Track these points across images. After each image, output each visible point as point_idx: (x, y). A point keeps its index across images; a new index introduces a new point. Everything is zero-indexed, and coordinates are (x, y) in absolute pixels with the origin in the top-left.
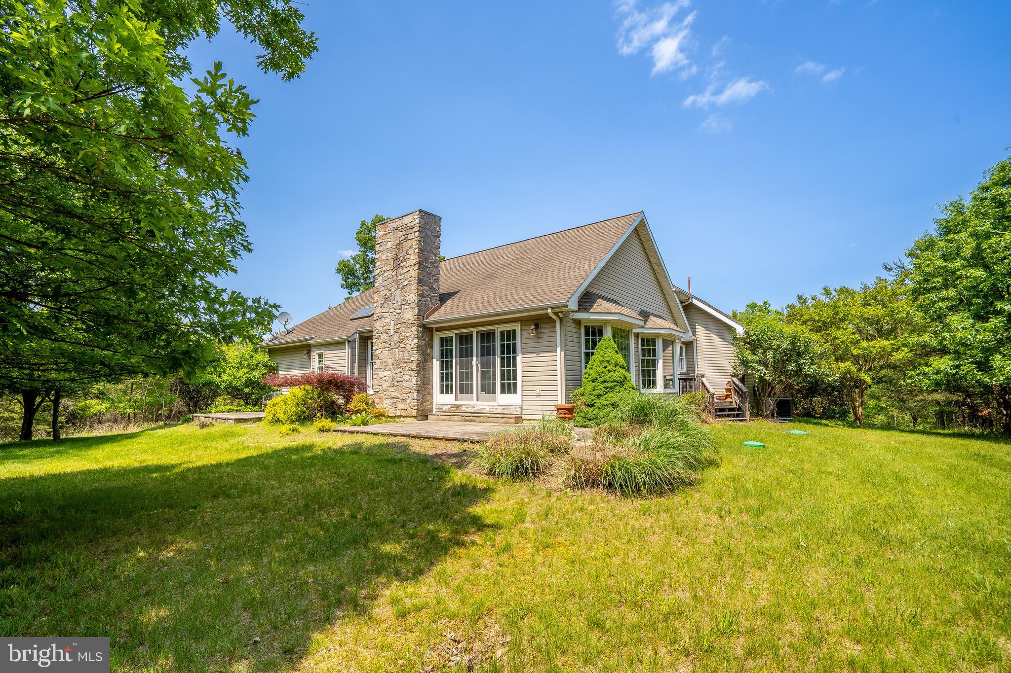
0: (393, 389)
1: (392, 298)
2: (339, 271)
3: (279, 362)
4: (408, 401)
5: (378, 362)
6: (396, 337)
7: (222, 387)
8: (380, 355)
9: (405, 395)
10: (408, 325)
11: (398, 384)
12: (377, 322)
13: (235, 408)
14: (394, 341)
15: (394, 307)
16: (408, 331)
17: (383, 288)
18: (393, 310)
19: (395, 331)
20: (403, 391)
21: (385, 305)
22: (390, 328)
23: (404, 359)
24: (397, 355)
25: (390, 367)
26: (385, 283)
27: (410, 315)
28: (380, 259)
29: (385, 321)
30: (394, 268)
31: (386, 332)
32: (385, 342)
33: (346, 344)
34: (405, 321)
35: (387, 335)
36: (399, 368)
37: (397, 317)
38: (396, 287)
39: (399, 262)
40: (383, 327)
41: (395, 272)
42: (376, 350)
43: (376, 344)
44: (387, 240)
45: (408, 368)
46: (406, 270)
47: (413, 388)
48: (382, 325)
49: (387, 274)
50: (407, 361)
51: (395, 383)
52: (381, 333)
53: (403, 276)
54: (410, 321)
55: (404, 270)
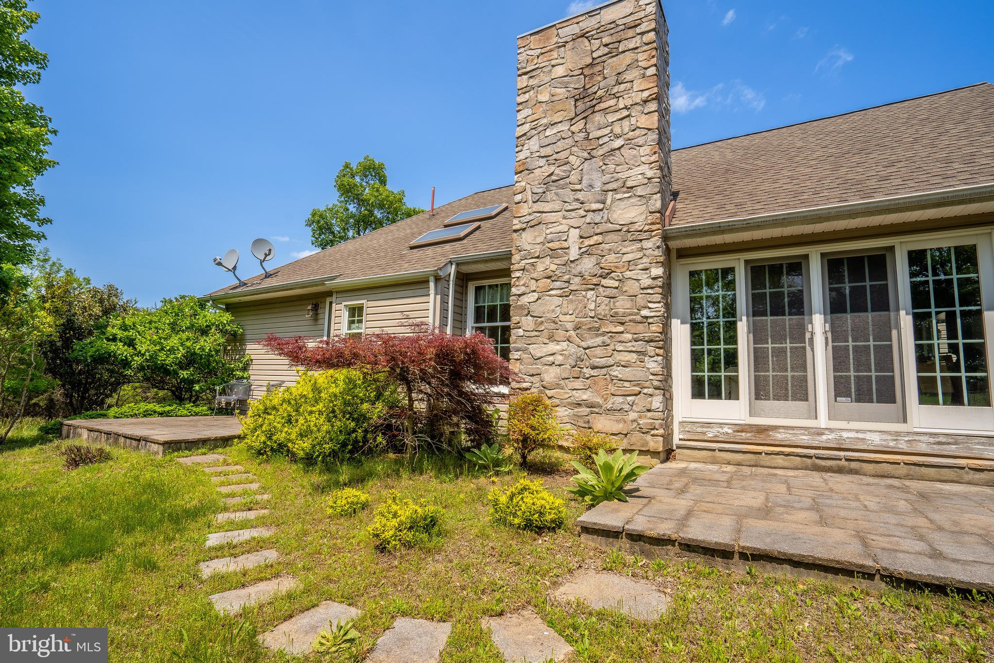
0: (578, 384)
1: (574, 178)
2: (309, 223)
3: (246, 327)
4: (633, 415)
5: (528, 322)
6: (588, 265)
7: (134, 365)
8: (533, 307)
9: (620, 399)
10: (628, 233)
11: (594, 373)
12: (524, 235)
13: (158, 408)
14: (580, 275)
15: (578, 200)
16: (629, 249)
17: (542, 162)
18: (576, 205)
19: (583, 250)
20: (612, 389)
21: (549, 196)
22: (565, 245)
23: (616, 313)
24: (592, 306)
25: (568, 334)
26: (548, 151)
27: (633, 214)
28: (530, 104)
29: (548, 231)
30: (577, 115)
31: (553, 253)
32: (549, 277)
33: (432, 285)
34: (619, 227)
35: (557, 261)
36: (597, 336)
37: (588, 220)
38: (586, 155)
39: (594, 102)
40: (543, 243)
41: (581, 125)
42: (520, 295)
43: (522, 283)
44: (553, 62)
45: (629, 336)
46: (618, 115)
47: (647, 384)
48: (540, 239)
49: (555, 131)
50: (627, 319)
51: (585, 370)
52: (538, 257)
53: (607, 131)
54: (636, 227)
55: (611, 118)
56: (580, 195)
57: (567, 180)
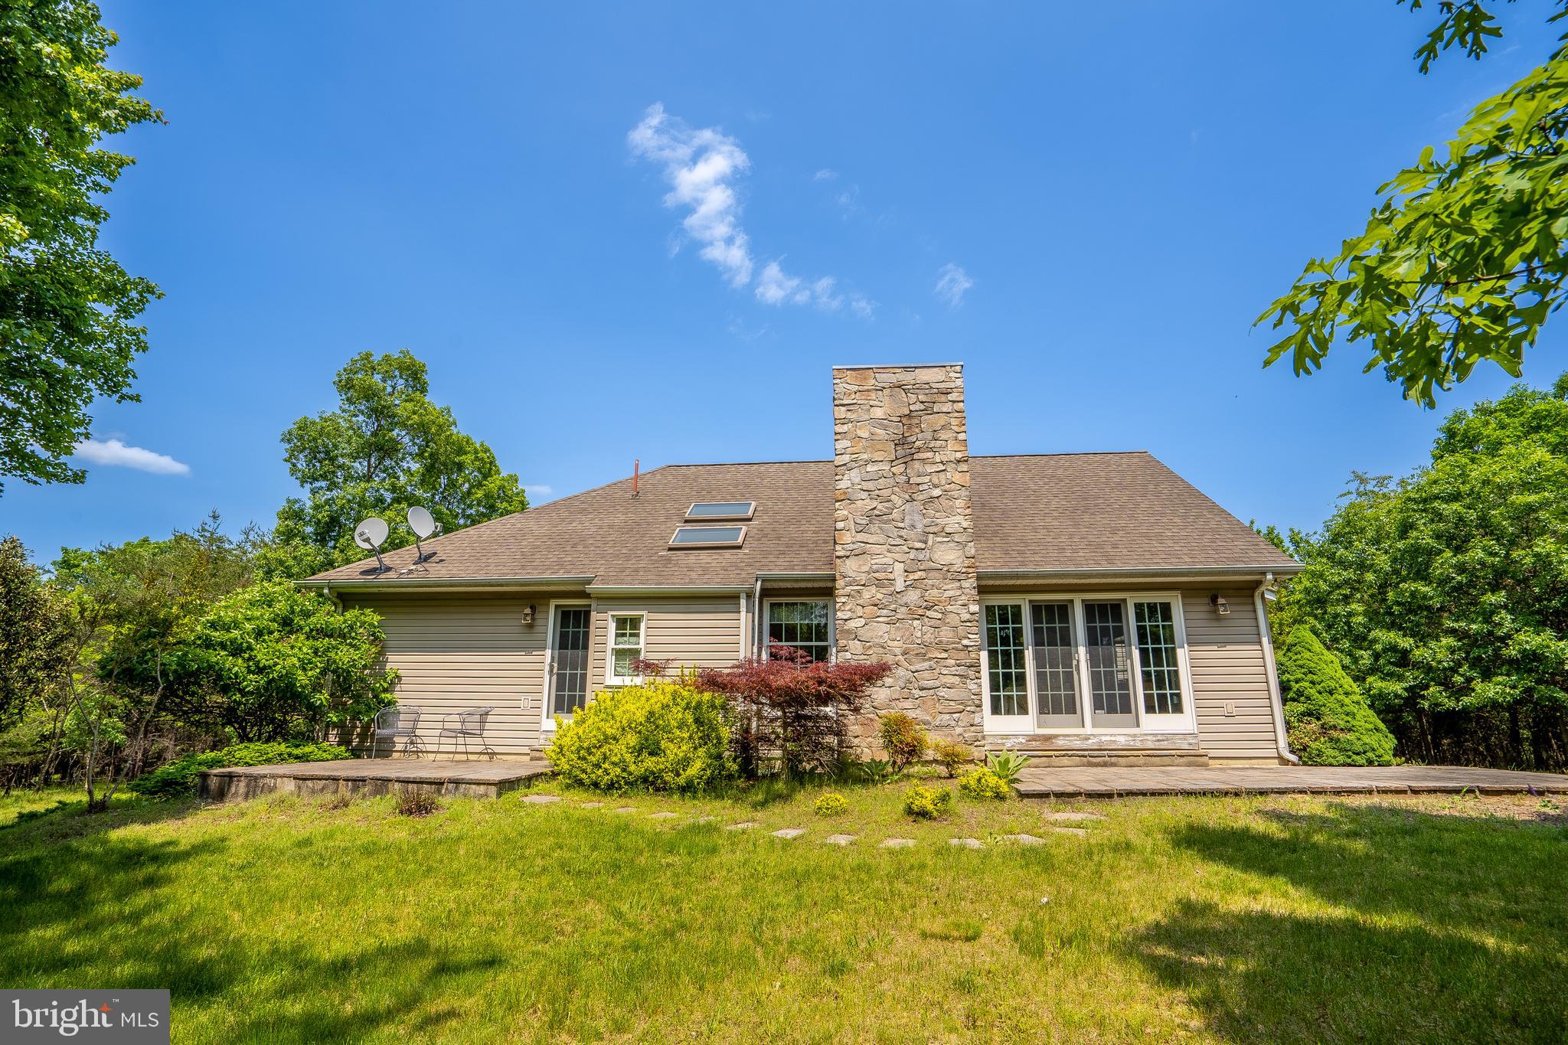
0: (907, 704)
1: (895, 514)
4: (959, 730)
6: (913, 596)
8: (861, 632)
9: (947, 717)
10: (947, 573)
11: (921, 693)
12: (847, 561)
14: (906, 605)
15: (901, 537)
16: (949, 587)
17: (864, 495)
18: (899, 541)
19: (908, 583)
20: (940, 708)
21: (873, 528)
22: (891, 576)
23: (941, 641)
24: (919, 634)
25: (897, 658)
26: (870, 485)
27: (951, 557)
28: (849, 436)
29: (873, 562)
30: (897, 459)
31: (879, 584)
32: (876, 605)
33: (743, 602)
34: (941, 567)
35: (884, 591)
36: (924, 660)
37: (912, 557)
38: (907, 497)
39: (913, 450)
40: (869, 573)
41: (901, 468)
42: (846, 620)
43: (847, 608)
44: (871, 403)
45: (953, 662)
46: (935, 468)
47: (970, 703)
48: (866, 568)
49: (875, 468)
50: (951, 647)
51: (914, 691)
52: (864, 585)
53: (927, 479)
54: (955, 568)
55: (930, 469)
56: (903, 533)
57: (891, 517)
